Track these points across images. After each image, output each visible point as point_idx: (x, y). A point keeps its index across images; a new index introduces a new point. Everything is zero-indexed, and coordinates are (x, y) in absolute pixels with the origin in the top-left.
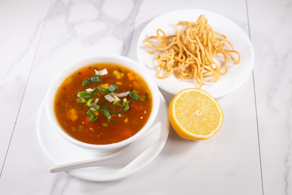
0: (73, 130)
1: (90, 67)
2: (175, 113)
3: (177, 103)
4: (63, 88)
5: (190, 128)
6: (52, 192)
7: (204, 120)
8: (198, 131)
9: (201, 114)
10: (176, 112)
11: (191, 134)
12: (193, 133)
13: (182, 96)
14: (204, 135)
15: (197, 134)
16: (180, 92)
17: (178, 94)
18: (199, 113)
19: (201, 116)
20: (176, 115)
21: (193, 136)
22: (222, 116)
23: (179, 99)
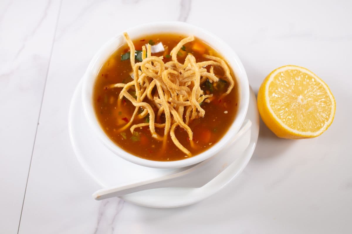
0: (123, 138)
1: (142, 39)
2: (270, 103)
3: (270, 88)
4: (103, 75)
5: (292, 123)
6: (98, 223)
7: (311, 109)
8: (303, 127)
9: (305, 102)
10: (271, 100)
11: (295, 132)
12: (298, 130)
13: (276, 77)
14: (313, 132)
15: (304, 130)
16: (273, 72)
17: (270, 74)
18: (302, 100)
19: (304, 104)
20: (271, 106)
21: (298, 134)
22: (333, 103)
23: (272, 83)
